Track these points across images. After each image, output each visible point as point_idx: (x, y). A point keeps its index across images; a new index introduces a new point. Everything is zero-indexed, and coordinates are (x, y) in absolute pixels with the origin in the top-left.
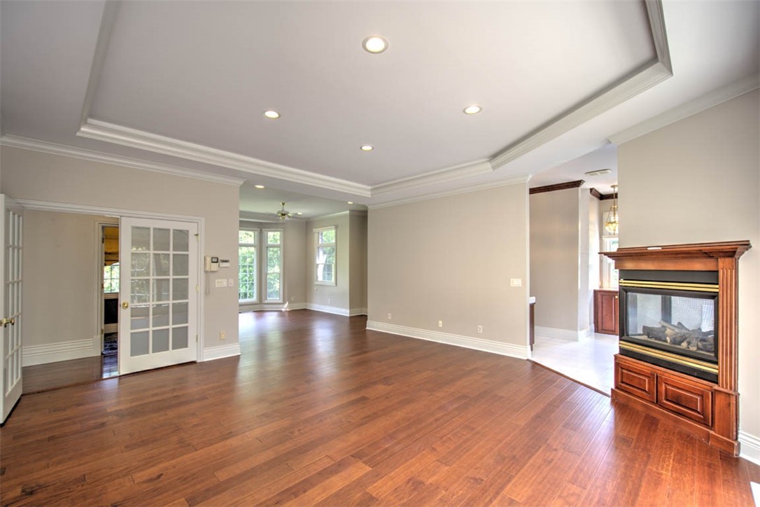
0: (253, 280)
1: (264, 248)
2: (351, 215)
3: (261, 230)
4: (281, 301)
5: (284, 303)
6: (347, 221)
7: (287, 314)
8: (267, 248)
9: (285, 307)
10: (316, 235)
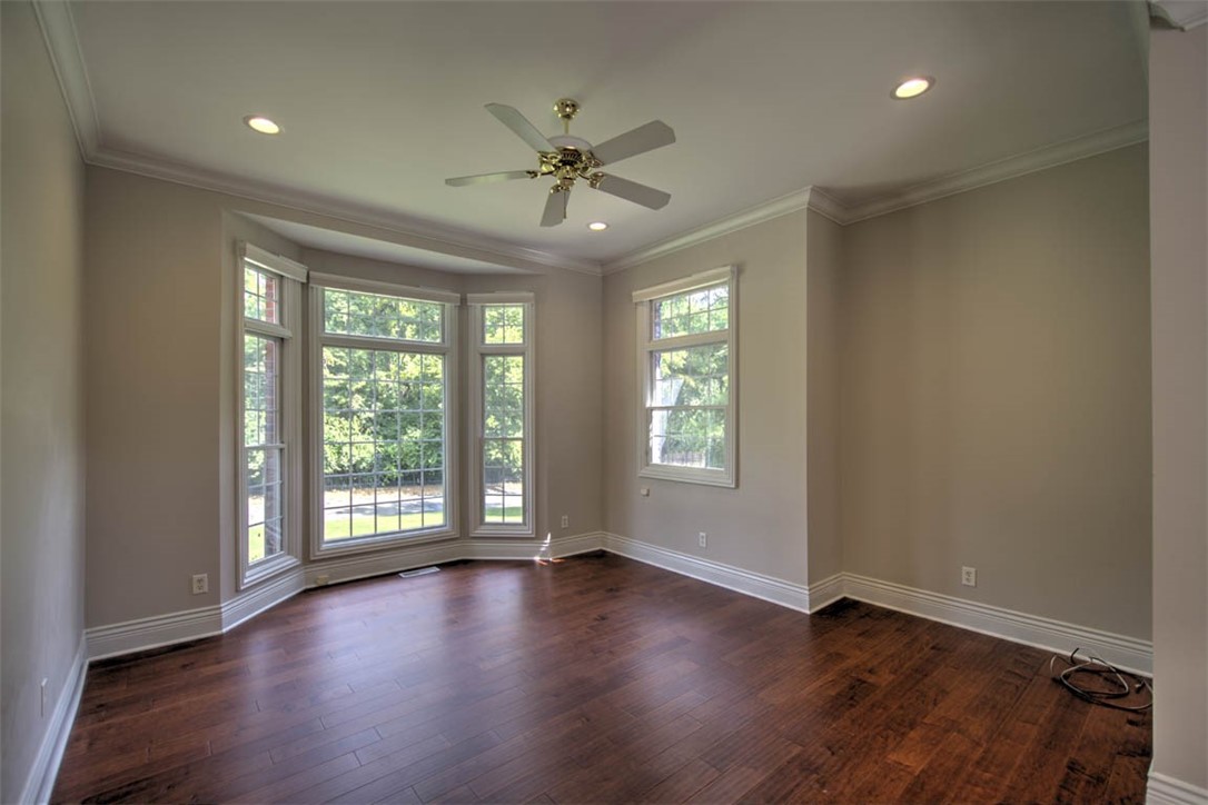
0: (439, 463)
1: (473, 358)
2: (813, 212)
3: (464, 301)
4: (529, 531)
5: (539, 536)
6: (801, 230)
7: (548, 574)
8: (483, 356)
9: (543, 552)
10: (643, 312)
